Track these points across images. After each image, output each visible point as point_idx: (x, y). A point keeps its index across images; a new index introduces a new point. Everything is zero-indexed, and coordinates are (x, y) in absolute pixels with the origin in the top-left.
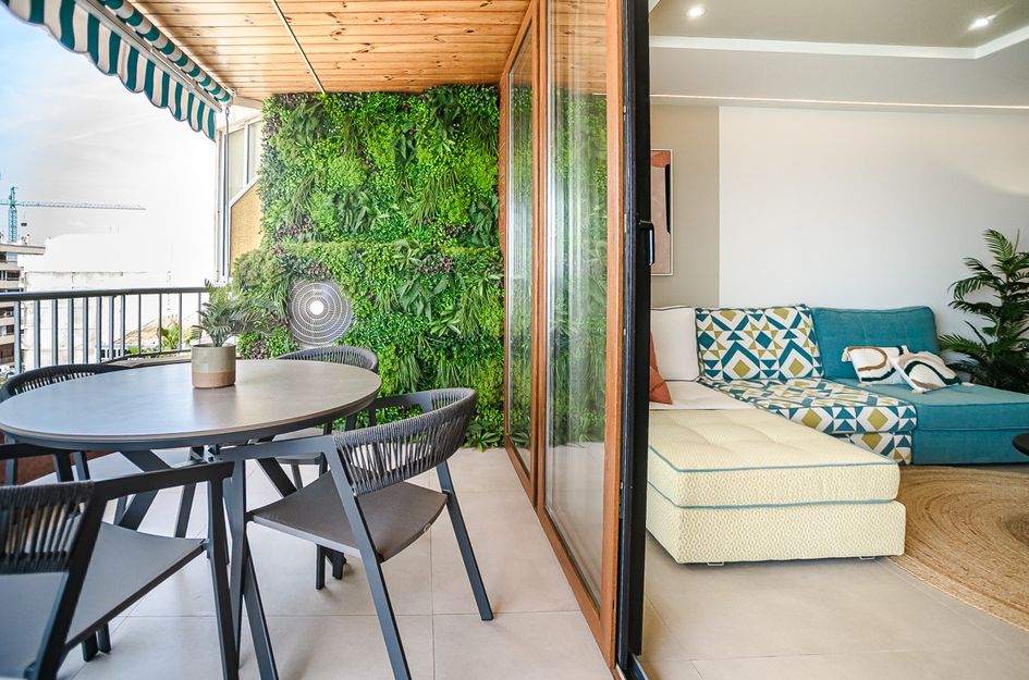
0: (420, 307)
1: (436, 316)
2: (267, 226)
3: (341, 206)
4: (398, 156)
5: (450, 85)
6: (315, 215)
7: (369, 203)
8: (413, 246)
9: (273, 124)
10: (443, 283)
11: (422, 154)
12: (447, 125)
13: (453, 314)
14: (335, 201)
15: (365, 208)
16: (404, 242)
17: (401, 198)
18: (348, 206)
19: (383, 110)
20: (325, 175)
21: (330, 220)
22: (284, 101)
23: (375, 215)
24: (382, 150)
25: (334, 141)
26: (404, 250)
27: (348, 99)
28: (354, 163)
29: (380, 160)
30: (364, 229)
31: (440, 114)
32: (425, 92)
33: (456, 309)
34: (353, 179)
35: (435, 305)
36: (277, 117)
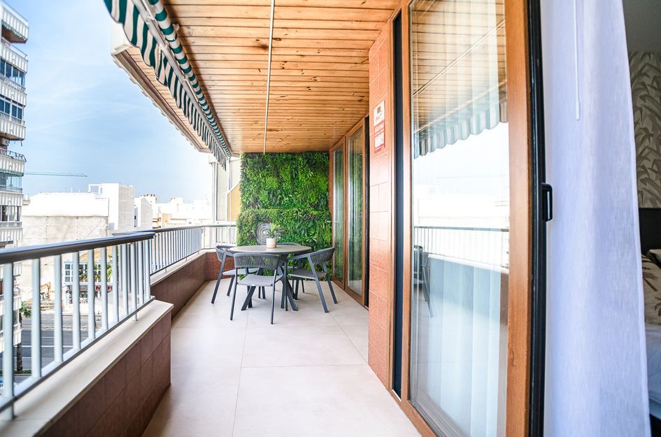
0: (303, 232)
1: (308, 235)
2: (243, 202)
3: (271, 195)
4: (292, 177)
5: (311, 152)
6: (261, 198)
7: (281, 194)
8: (300, 211)
9: (244, 164)
10: (311, 224)
11: (300, 177)
12: (311, 166)
13: (314, 235)
14: (269, 193)
15: (280, 196)
16: (296, 209)
17: (293, 192)
18: (273, 195)
19: (286, 159)
20: (265, 184)
21: (267, 200)
22: (249, 156)
23: (283, 198)
24: (285, 176)
25: (268, 171)
26: (297, 212)
27: (272, 154)
28: (276, 179)
29: (285, 178)
30: (280, 204)
31: (308, 162)
32: (302, 153)
33: (315, 233)
34: (275, 185)
35: (308, 231)
36: (247, 161)
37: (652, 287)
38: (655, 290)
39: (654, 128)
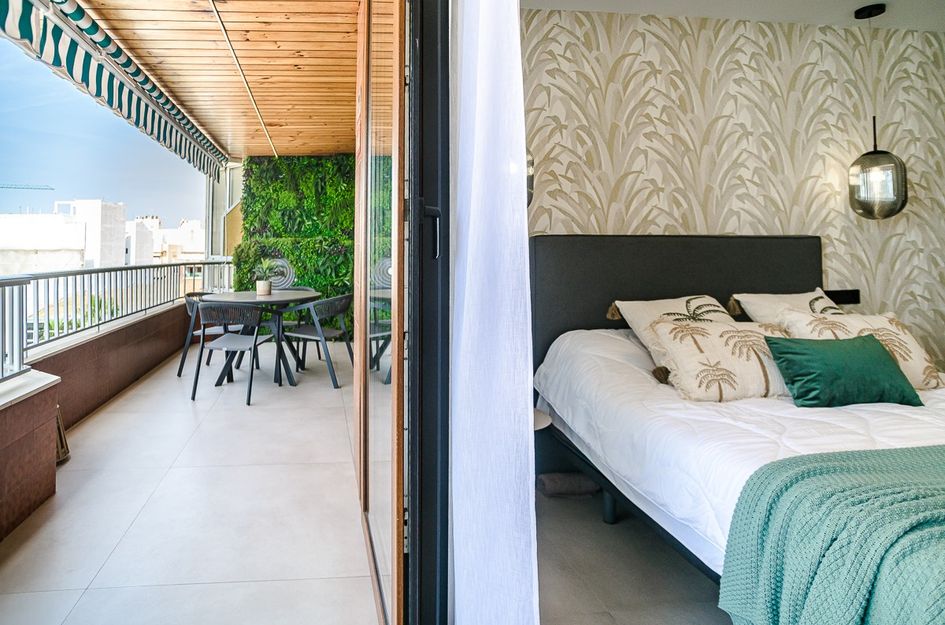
0: (329, 271)
1: (337, 276)
2: (245, 228)
3: (286, 218)
4: (317, 190)
5: (344, 154)
6: (272, 222)
7: (301, 216)
8: (325, 240)
9: (248, 173)
10: (341, 259)
11: (329, 190)
12: (343, 175)
13: (345, 275)
14: (283, 215)
15: (299, 219)
16: (320, 238)
17: (318, 213)
18: (290, 218)
19: (309, 166)
20: (277, 201)
21: (280, 225)
22: (254, 160)
23: (304, 222)
24: (308, 188)
25: (282, 182)
26: (321, 242)
27: (288, 159)
28: (293, 195)
29: (307, 192)
30: (299, 230)
31: (339, 170)
32: (331, 156)
33: (347, 272)
34: (293, 203)
35: (336, 270)
36: (251, 169)
37: (699, 348)
38: (702, 351)
39: (753, 125)
